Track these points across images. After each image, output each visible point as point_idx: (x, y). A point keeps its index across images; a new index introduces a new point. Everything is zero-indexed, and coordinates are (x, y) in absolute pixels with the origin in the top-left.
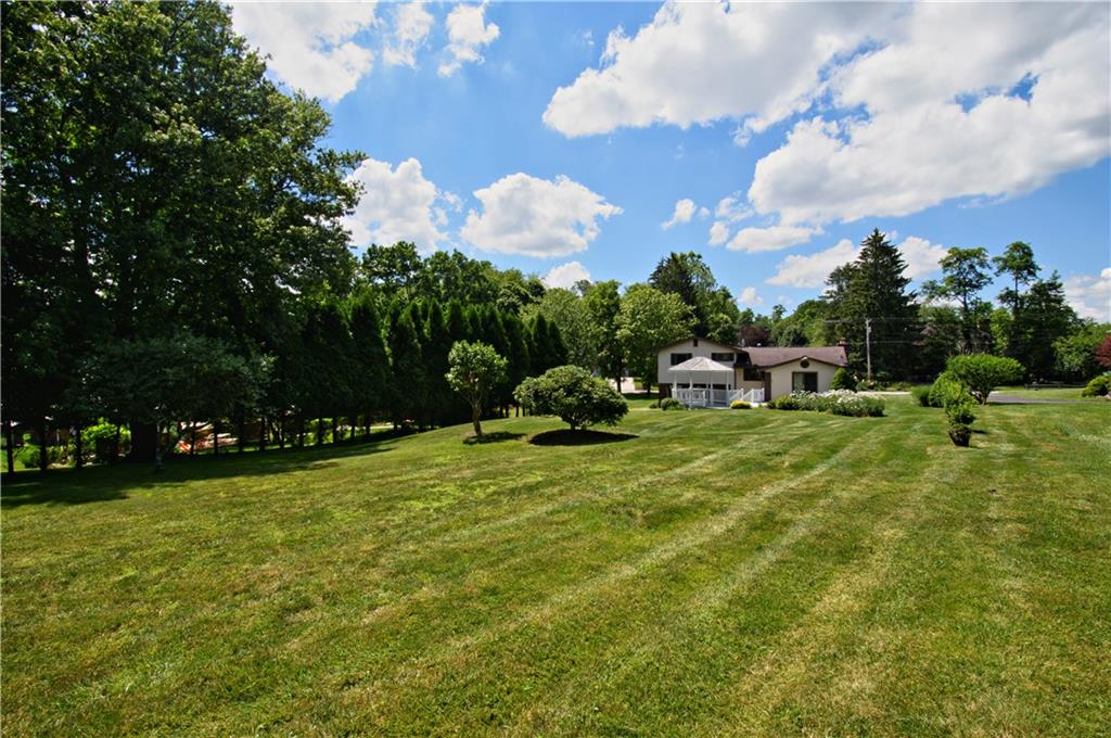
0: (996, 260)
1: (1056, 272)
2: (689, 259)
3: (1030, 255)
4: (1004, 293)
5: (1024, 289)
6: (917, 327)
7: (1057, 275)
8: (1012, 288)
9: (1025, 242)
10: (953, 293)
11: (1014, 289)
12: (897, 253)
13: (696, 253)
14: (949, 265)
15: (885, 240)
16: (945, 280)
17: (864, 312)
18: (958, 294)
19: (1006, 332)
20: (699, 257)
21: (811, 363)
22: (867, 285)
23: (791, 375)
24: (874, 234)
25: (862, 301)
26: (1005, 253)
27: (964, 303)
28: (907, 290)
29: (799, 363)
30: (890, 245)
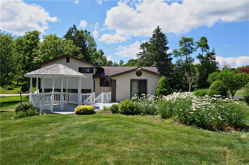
0: (197, 43)
1: (214, 49)
2: (85, 33)
3: (207, 41)
4: (198, 55)
5: (204, 54)
6: (171, 67)
7: (214, 50)
8: (201, 54)
9: (205, 37)
10: (182, 55)
11: (202, 54)
12: (165, 37)
13: (88, 31)
14: (182, 43)
15: (161, 31)
16: (180, 49)
17: (154, 59)
18: (185, 55)
19: (199, 70)
20: (89, 33)
21: (143, 73)
22: (155, 49)
23: (130, 81)
24: (157, 28)
25: (153, 55)
26: (199, 41)
27: (187, 58)
28: (168, 52)
29: (135, 73)
30: (163, 33)
